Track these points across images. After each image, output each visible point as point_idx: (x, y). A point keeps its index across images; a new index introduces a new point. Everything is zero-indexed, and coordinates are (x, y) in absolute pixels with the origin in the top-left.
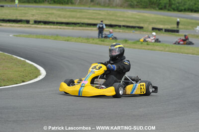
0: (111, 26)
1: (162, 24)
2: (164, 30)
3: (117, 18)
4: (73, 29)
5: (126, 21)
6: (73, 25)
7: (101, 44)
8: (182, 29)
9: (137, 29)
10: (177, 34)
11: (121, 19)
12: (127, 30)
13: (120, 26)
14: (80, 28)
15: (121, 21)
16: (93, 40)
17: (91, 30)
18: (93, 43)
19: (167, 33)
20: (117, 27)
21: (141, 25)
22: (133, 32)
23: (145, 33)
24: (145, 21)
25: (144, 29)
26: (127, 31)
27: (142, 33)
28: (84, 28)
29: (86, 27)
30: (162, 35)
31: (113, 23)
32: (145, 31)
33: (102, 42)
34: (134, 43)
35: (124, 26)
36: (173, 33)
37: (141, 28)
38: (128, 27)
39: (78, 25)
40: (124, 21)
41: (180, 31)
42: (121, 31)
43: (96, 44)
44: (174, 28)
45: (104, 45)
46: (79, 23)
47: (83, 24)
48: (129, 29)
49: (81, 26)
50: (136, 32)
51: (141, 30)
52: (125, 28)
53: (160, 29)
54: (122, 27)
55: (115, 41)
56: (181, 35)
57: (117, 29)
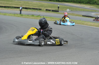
0: (26, 8)
1: (51, 8)
2: (51, 11)
4: (8, 9)
5: (33, 6)
6: (8, 8)
7: (21, 17)
8: (60, 10)
10: (58, 12)
13: (30, 8)
14: (11, 9)
16: (17, 15)
17: (16, 10)
18: (17, 16)
19: (53, 12)
20: (29, 9)
21: (41, 8)
22: (37, 11)
23: (42, 12)
25: (42, 10)
26: (33, 11)
27: (41, 12)
28: (13, 9)
29: (14, 9)
30: (51, 13)
31: (27, 7)
32: (42, 11)
33: (22, 16)
34: (37, 17)
35: (32, 8)
36: (56, 12)
38: (34, 9)
39: (10, 8)
40: (32, 6)
41: (59, 11)
42: (31, 11)
43: (19, 17)
44: (56, 9)
45: (22, 17)
46: (10, 7)
47: (12, 7)
48: (35, 10)
49: (11, 8)
51: (41, 10)
52: (33, 9)
53: (49, 10)
54: (31, 9)
55: (28, 15)
56: (60, 13)
57: (29, 10)
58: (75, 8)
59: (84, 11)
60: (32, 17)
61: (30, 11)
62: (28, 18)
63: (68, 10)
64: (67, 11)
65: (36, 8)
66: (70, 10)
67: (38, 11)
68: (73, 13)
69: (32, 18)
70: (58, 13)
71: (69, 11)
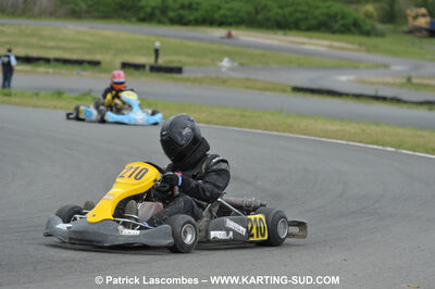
0: (28, 60)
1: (144, 55)
2: (147, 68)
3: (42, 43)
5: (64, 49)
7: (3, 103)
8: (190, 64)
9: (87, 66)
10: (178, 76)
11: (50, 44)
12: (64, 70)
13: (47, 61)
15: (52, 48)
19: (155, 74)
20: (42, 62)
21: (97, 57)
22: (78, 74)
23: (103, 75)
24: (105, 48)
25: (103, 65)
26: (64, 72)
27: (97, 75)
30: (144, 79)
31: (34, 53)
32: (106, 71)
33: (6, 98)
34: (77, 99)
35: (57, 60)
36: (170, 75)
37: (95, 64)
38: (66, 62)
40: (58, 48)
41: (185, 69)
42: (51, 70)
44: (171, 62)
45: (9, 103)
48: (69, 67)
50: (84, 73)
51: (97, 68)
52: (59, 65)
53: (138, 67)
54: (53, 63)
55: (37, 94)
56: (188, 80)
57: (42, 69)
58: (258, 52)
59: (301, 66)
60: (55, 103)
61: (47, 73)
62: (34, 106)
63: (226, 63)
64: (224, 70)
65: (75, 57)
66: (236, 64)
67: (84, 70)
68: (248, 79)
69: (55, 108)
70: (182, 80)
71: (230, 69)
